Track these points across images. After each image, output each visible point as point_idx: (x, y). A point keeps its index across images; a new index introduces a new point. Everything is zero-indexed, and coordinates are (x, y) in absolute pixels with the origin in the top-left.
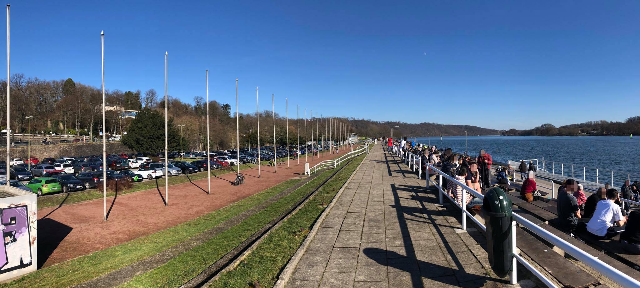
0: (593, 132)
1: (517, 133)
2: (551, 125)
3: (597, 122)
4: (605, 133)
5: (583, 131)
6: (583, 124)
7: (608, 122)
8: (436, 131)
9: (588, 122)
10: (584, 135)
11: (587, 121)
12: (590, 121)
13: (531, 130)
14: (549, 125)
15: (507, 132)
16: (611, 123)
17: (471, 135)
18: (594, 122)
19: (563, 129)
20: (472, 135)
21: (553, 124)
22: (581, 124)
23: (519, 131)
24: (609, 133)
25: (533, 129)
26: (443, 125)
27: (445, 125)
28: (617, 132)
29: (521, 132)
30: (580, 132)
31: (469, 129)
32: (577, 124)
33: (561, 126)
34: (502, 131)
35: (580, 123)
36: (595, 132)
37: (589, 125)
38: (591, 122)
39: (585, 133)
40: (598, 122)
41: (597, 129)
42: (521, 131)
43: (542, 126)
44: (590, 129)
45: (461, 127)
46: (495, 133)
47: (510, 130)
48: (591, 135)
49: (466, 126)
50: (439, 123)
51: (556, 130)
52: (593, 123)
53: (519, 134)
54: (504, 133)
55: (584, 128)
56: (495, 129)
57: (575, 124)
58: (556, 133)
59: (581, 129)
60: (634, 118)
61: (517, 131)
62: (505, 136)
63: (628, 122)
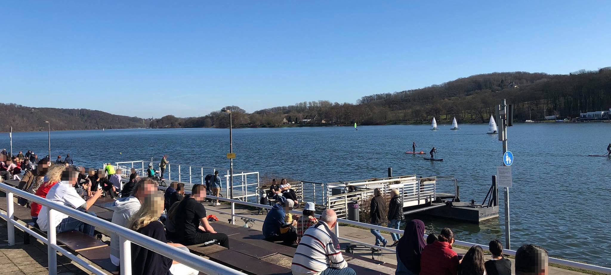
0: (305, 120)
1: (177, 123)
2: (238, 108)
3: (314, 103)
4: (323, 122)
5: (289, 119)
6: (293, 107)
7: (331, 104)
8: (17, 122)
9: (301, 104)
10: (292, 126)
11: (299, 102)
12: (303, 102)
13: (202, 118)
14: (234, 108)
15: (158, 121)
16: (337, 105)
17: (91, 129)
18: (310, 103)
19: (258, 116)
20: (94, 129)
21: (241, 107)
22: (289, 107)
23: (180, 118)
24: (330, 122)
25: (207, 116)
26: (35, 108)
27: (38, 109)
28: (342, 121)
29: (184, 122)
30: (285, 120)
31: (89, 117)
32: (283, 107)
33: (256, 110)
34: (150, 120)
35: (287, 106)
36: (309, 120)
37: (300, 109)
38: (305, 103)
39: (293, 123)
40: (317, 103)
41: (311, 116)
42: (184, 119)
43: (223, 110)
44: (301, 115)
45: (70, 112)
46: (137, 124)
47: (163, 118)
48: (302, 125)
49: (82, 110)
50: (24, 105)
51: (246, 117)
52: (308, 105)
53: (180, 124)
54: (155, 124)
55: (291, 114)
56: (138, 117)
57: (280, 107)
58: (245, 123)
59: (286, 115)
60: (372, 96)
61: (177, 119)
62: (153, 129)
63: (362, 104)
